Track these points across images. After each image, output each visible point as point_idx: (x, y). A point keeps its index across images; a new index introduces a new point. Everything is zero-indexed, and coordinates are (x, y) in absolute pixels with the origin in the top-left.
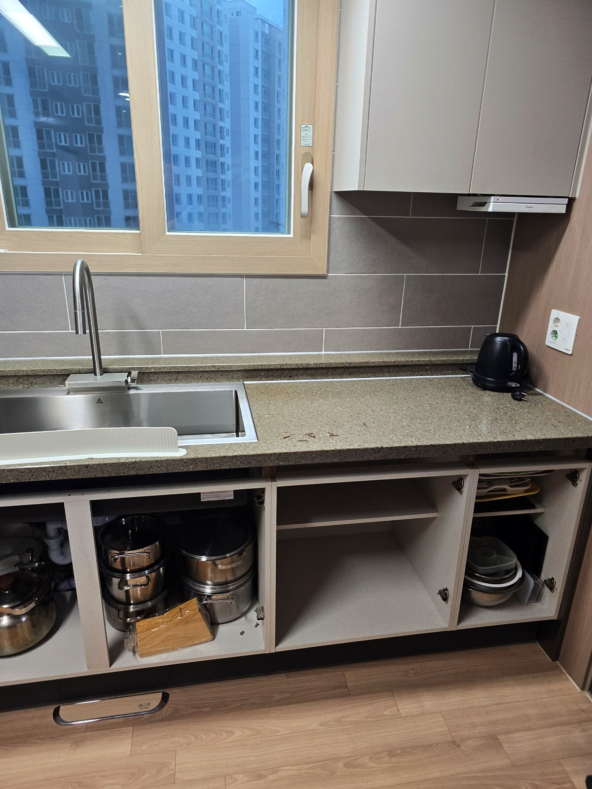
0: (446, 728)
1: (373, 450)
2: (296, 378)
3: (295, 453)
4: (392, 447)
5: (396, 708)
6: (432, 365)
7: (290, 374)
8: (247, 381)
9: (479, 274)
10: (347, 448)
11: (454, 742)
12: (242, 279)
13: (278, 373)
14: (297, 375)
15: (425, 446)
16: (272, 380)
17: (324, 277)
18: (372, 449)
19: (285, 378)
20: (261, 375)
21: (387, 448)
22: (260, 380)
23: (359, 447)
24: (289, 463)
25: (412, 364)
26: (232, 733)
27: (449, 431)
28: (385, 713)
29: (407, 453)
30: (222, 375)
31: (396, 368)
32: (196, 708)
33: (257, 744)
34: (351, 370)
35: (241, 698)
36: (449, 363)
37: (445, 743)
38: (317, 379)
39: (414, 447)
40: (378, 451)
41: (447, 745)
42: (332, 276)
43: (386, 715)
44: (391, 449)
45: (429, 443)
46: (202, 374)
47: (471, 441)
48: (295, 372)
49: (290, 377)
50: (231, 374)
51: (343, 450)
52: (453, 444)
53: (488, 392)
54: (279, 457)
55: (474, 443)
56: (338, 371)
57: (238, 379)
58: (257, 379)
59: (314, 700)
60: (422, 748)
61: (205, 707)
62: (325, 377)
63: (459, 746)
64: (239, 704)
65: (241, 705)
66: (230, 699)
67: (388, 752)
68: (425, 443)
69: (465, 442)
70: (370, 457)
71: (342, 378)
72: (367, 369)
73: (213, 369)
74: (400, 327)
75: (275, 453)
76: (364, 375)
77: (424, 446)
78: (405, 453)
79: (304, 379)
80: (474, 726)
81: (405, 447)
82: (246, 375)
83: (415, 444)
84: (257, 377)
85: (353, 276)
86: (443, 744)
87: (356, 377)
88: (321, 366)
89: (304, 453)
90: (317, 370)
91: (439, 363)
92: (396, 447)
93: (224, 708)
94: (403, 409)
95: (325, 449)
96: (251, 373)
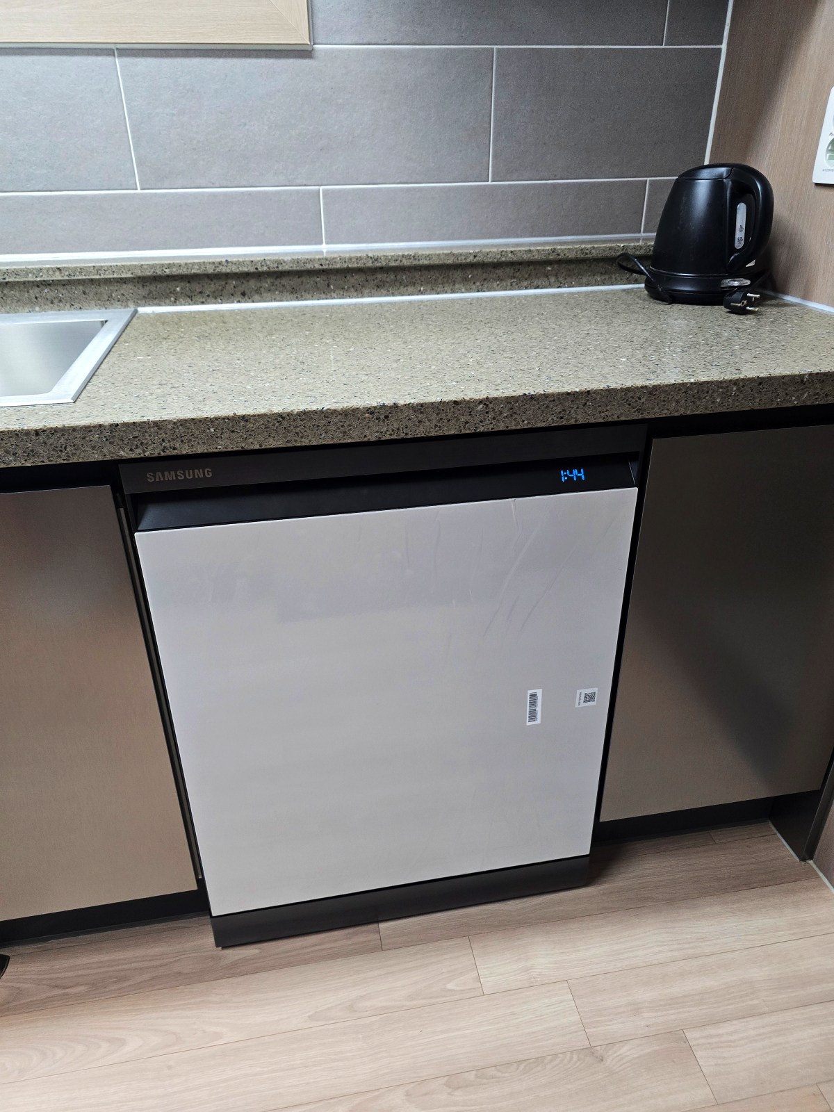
0: (576, 1018)
1: (372, 413)
2: (257, 297)
3: (156, 423)
4: (422, 405)
5: (474, 974)
6: (559, 262)
7: (241, 289)
8: (144, 306)
9: (663, 47)
10: (302, 408)
11: (590, 1050)
12: (110, 59)
13: (212, 286)
14: (258, 291)
15: (509, 400)
16: (203, 303)
17: (303, 53)
18: (371, 411)
19: (231, 297)
20: (174, 292)
21: (408, 406)
22: (175, 303)
23: (333, 407)
24: (144, 451)
25: (515, 259)
26: (122, 1042)
27: (577, 369)
28: (450, 986)
29: (463, 419)
30: (84, 293)
31: (480, 271)
32: (57, 986)
33: (170, 1067)
34: (379, 276)
35: (156, 963)
36: (595, 255)
37: (572, 1052)
38: (305, 300)
39: (481, 402)
40: (386, 417)
41: (575, 1058)
42: (325, 51)
43: (450, 990)
44: (421, 408)
45: (520, 392)
46: (37, 290)
47: (629, 384)
48: (253, 283)
49: (243, 294)
50: (104, 290)
51: (289, 414)
52: (581, 393)
53: (677, 307)
54: (113, 437)
55: (637, 388)
56: (352, 279)
57: (123, 301)
58: (167, 301)
59: (305, 962)
60: (522, 1067)
61: (77, 985)
62: (323, 296)
63: (602, 1060)
64: (147, 977)
65: (153, 978)
66: (133, 965)
67: (446, 1078)
68: (509, 393)
69: (613, 386)
70: (368, 432)
71: (363, 296)
72: (417, 275)
73: (58, 277)
74: (490, 183)
75: (100, 426)
76: (410, 289)
77: (507, 398)
78: (458, 420)
79: (275, 300)
80: (636, 1010)
81: (456, 403)
82: (140, 292)
83: (482, 395)
84: (167, 297)
85: (375, 50)
86: (568, 1054)
87: (393, 295)
88: (309, 266)
89: (183, 423)
90: (304, 279)
91: (572, 256)
92: (432, 404)
93: (115, 987)
94: (478, 337)
95: (241, 412)
96: (153, 288)
